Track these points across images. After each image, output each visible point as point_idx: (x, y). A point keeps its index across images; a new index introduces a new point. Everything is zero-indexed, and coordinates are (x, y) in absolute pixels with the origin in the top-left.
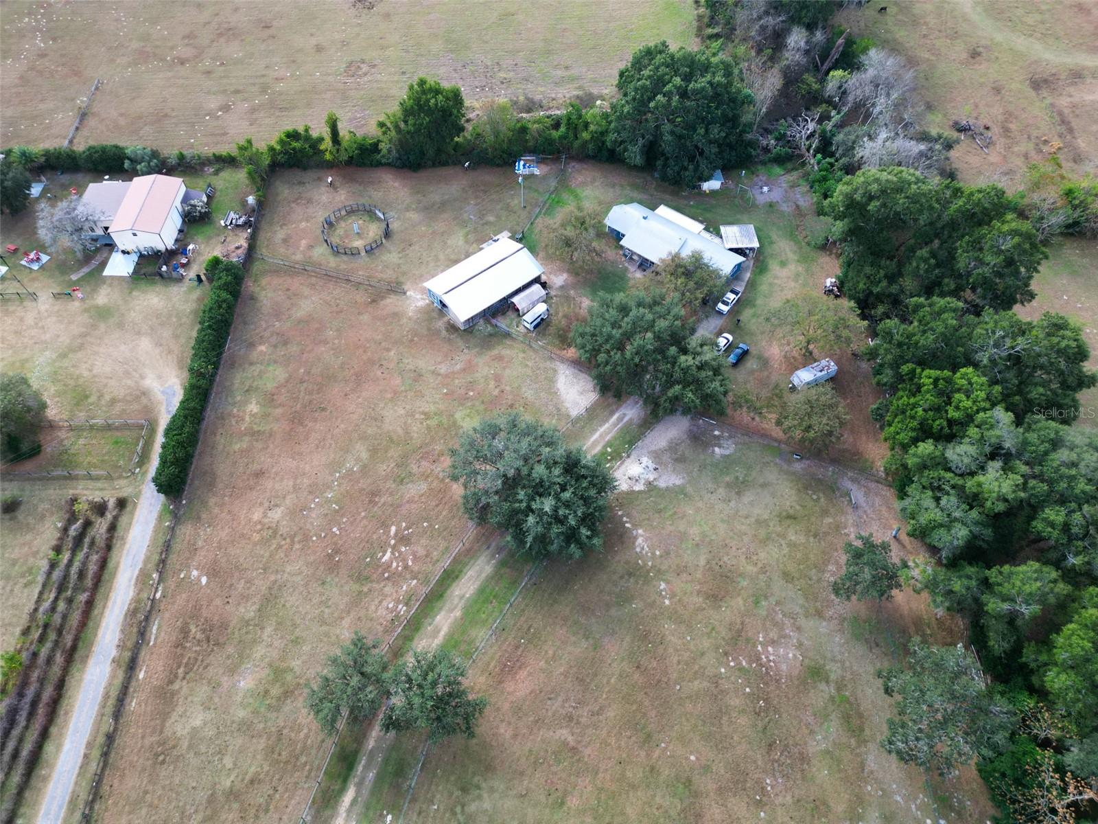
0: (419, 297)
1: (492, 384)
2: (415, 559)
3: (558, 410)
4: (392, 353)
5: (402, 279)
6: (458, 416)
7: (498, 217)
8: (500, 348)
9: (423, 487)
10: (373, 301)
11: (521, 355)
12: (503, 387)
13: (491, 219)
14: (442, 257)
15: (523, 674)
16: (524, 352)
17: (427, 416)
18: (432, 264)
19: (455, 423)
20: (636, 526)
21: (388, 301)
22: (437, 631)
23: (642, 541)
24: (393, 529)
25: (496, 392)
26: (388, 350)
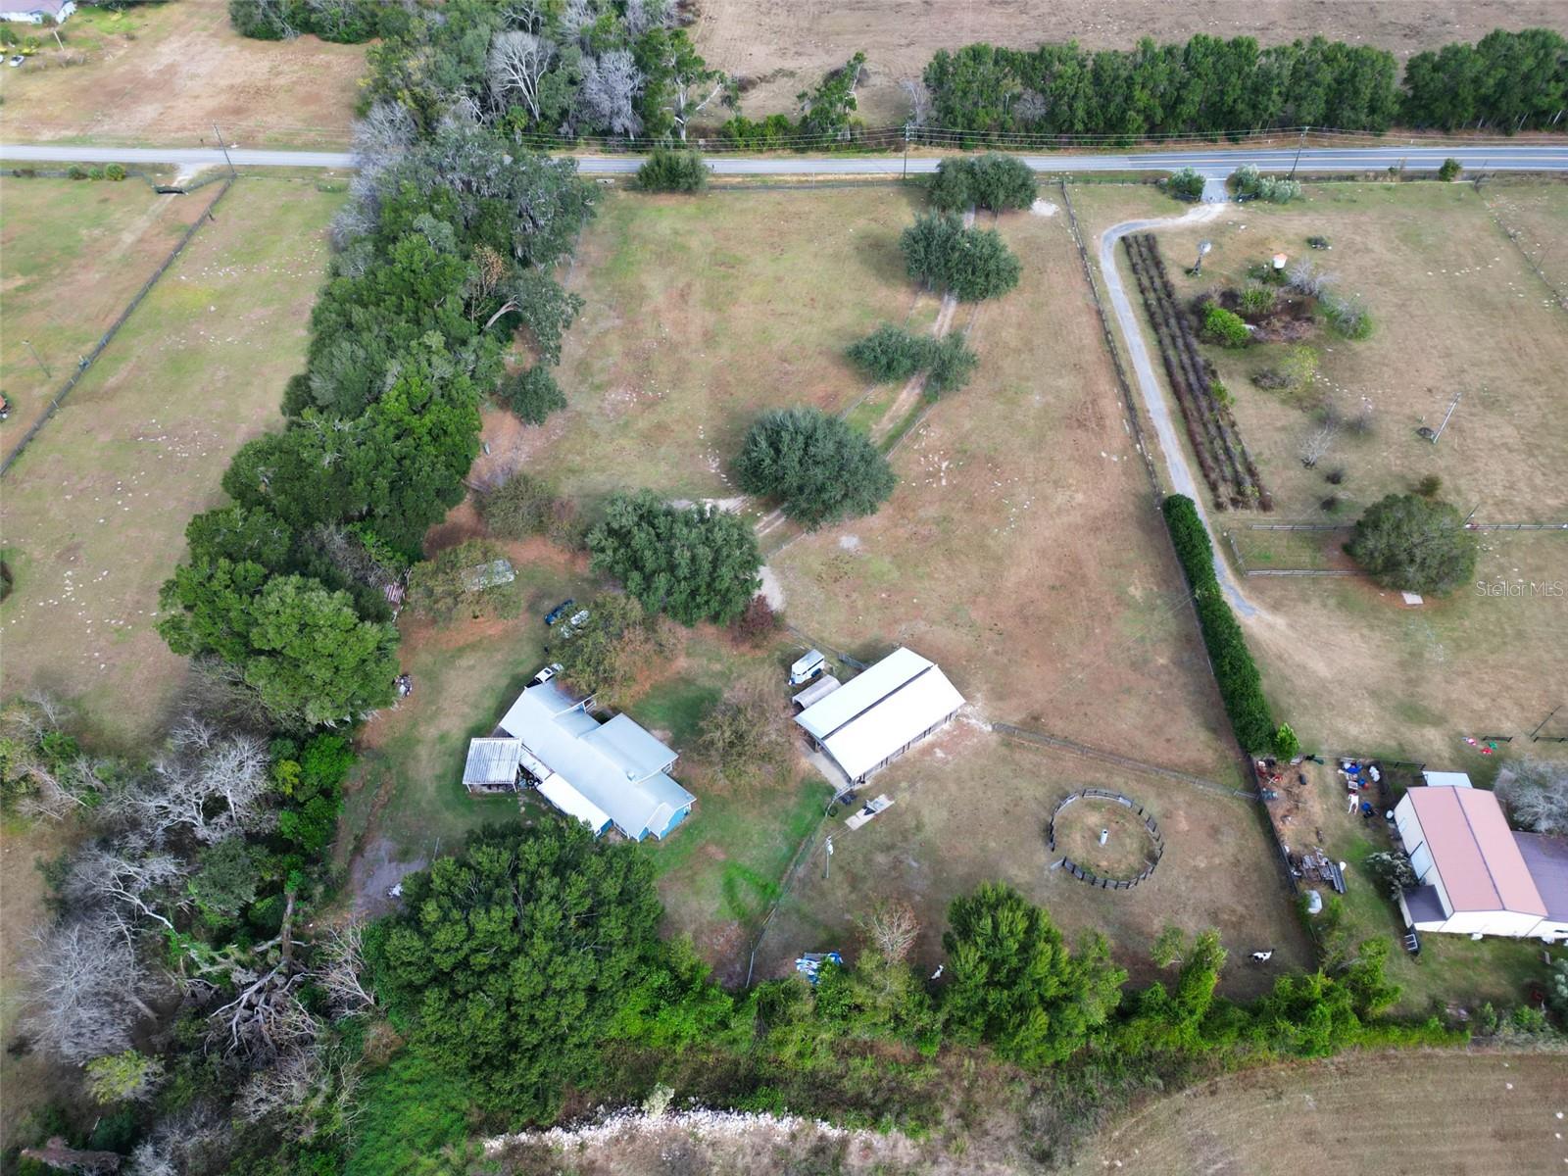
0: (973, 721)
1: (860, 604)
2: (918, 462)
3: (782, 572)
4: (991, 650)
5: (1003, 751)
6: (896, 574)
7: (868, 861)
8: (853, 647)
9: (922, 513)
10: (1036, 719)
11: (825, 635)
12: (846, 601)
13: (881, 859)
14: (953, 788)
15: (821, 394)
16: (822, 639)
17: (930, 576)
18: (965, 775)
19: (899, 567)
20: (717, 475)
21: (1015, 719)
22: (891, 420)
23: (713, 466)
24: (944, 482)
25: (855, 596)
26: (996, 652)
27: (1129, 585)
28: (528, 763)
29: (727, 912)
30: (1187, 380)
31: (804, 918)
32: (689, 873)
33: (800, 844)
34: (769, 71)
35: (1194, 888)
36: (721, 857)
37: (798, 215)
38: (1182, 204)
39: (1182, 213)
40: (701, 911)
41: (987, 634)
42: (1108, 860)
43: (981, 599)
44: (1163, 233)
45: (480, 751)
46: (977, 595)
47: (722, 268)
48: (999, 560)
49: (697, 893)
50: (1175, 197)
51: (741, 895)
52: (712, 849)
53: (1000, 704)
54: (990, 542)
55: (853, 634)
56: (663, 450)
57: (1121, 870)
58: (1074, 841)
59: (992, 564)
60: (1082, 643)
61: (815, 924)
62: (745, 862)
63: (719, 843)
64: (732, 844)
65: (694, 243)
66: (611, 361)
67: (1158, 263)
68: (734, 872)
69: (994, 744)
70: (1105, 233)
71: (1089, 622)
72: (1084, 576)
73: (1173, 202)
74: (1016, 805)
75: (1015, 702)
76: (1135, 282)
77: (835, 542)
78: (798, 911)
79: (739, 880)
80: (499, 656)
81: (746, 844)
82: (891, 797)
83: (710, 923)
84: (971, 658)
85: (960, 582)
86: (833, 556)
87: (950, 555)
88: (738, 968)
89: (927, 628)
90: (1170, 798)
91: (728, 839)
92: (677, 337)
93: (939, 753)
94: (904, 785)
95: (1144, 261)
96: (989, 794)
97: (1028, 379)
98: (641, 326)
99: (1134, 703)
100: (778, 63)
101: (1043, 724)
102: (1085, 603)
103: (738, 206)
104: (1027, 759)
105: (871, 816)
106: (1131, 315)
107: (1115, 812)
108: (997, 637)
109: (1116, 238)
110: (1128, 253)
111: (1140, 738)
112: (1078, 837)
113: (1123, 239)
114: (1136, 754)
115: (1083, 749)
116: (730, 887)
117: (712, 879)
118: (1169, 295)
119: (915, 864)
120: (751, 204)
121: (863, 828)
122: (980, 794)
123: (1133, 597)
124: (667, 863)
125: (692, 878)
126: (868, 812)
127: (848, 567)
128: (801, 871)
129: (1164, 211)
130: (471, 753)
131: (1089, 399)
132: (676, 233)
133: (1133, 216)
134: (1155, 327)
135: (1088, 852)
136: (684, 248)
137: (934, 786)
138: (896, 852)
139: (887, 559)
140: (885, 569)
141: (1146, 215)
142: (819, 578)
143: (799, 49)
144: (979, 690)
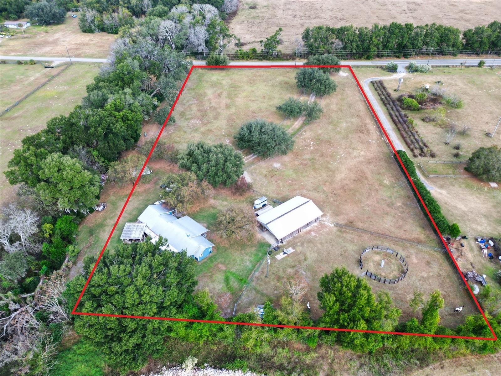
0: (326, 223)
1: (281, 184)
2: (302, 142)
3: (252, 174)
4: (332, 199)
5: (338, 233)
6: (295, 175)
7: (284, 271)
8: (278, 197)
9: (304, 157)
10: (351, 223)
11: (268, 193)
12: (276, 183)
13: (290, 270)
14: (319, 246)
17: (308, 176)
18: (323, 241)
19: (296, 173)
21: (343, 222)
24: (312, 148)
25: (279, 182)
26: (334, 201)
27: (384, 180)
28: (148, 232)
29: (225, 289)
30: (398, 119)
31: (258, 292)
32: (210, 274)
33: (256, 264)
34: (251, 41)
35: (423, 285)
36: (224, 268)
37: (260, 76)
38: (391, 73)
39: (391, 76)
40: (214, 289)
41: (330, 195)
42: (385, 273)
43: (327, 184)
44: (385, 81)
45: (129, 227)
46: (326, 182)
47: (233, 88)
48: (334, 172)
49: (213, 282)
50: (388, 71)
51: (231, 283)
52: (220, 265)
53: (337, 217)
54: (330, 166)
55: (278, 194)
56: (209, 137)
57: (391, 276)
58: (370, 266)
59: (331, 173)
60: (367, 198)
61: (263, 295)
62: (234, 270)
63: (223, 263)
64: (228, 264)
65: (224, 82)
66: (193, 112)
67: (384, 88)
68: (229, 274)
69: (335, 231)
70: (365, 80)
71: (369, 191)
72: (366, 177)
73: (387, 73)
74: (345, 252)
75: (342, 217)
76: (377, 93)
77: (271, 165)
78: (255, 289)
79: (231, 277)
80: (141, 198)
81: (234, 264)
82: (294, 248)
83: (218, 293)
84: (324, 202)
85: (319, 178)
86: (271, 169)
87: (315, 169)
88: (229, 311)
89: (307, 192)
90: (408, 251)
91: (227, 262)
92: (216, 106)
93: (313, 234)
94: (299, 244)
95: (379, 87)
96: (334, 248)
97: (341, 119)
98: (204, 103)
99: (390, 218)
100: (254, 40)
101: (354, 224)
102: (367, 185)
103: (239, 73)
104: (349, 236)
105: (286, 255)
106: (376, 102)
107: (386, 255)
108: (334, 196)
109: (369, 82)
110: (373, 85)
111: (393, 229)
112: (372, 264)
113: (371, 82)
114: (392, 235)
115: (371, 234)
116: (227, 280)
117: (219, 276)
118: (389, 96)
119: (304, 273)
120: (244, 73)
121: (283, 259)
122: (330, 248)
123: (386, 184)
124: (201, 270)
125: (211, 277)
126: (285, 253)
127: (276, 173)
128: (257, 274)
129: (384, 75)
130: (125, 228)
131: (363, 125)
132: (218, 80)
133: (374, 76)
134: (385, 105)
135: (376, 270)
136: (221, 83)
137: (312, 245)
138: (297, 268)
139: (291, 171)
140: (290, 174)
141: (379, 76)
142: (266, 176)
143: (260, 36)
144: (328, 212)
